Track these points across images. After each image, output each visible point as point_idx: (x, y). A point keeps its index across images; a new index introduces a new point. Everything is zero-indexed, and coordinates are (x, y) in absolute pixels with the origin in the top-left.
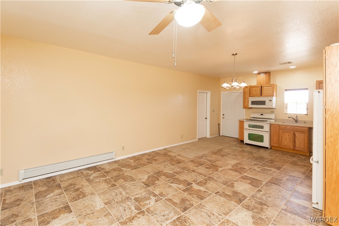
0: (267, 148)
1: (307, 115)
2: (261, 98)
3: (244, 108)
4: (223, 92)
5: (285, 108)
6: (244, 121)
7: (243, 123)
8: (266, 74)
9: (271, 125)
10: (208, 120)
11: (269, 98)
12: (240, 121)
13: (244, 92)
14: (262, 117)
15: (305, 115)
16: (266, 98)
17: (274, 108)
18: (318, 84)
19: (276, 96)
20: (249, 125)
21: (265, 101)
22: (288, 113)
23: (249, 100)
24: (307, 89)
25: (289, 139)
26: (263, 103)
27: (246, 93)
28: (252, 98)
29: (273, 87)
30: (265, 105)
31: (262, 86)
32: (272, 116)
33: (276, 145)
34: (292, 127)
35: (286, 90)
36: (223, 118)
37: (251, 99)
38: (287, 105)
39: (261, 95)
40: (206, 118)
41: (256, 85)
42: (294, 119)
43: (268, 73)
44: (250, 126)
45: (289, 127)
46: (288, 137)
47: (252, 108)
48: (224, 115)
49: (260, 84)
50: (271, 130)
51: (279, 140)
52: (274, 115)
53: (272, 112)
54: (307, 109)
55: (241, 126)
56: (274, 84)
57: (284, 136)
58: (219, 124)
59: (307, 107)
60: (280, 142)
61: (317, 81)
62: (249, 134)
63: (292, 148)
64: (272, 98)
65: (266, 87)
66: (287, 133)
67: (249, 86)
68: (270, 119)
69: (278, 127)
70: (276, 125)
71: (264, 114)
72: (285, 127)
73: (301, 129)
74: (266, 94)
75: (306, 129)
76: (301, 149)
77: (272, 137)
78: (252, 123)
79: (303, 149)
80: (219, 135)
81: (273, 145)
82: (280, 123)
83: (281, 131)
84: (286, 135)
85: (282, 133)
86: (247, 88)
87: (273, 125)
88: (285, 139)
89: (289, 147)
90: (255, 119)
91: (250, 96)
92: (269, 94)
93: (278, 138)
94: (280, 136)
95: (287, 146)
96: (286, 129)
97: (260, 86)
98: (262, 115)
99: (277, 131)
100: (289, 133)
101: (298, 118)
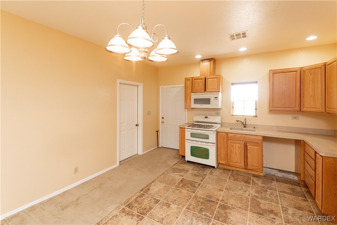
0: (214, 167)
1: (257, 117)
2: (205, 94)
3: (185, 109)
4: (162, 86)
5: (232, 108)
6: (185, 128)
7: (185, 131)
8: (211, 61)
9: (217, 133)
10: (141, 127)
11: (214, 94)
12: (180, 128)
13: (185, 87)
14: (206, 120)
15: (254, 117)
16: (211, 94)
17: (220, 108)
18: (271, 75)
19: (222, 92)
20: (191, 134)
21: (210, 99)
22: (235, 114)
23: (192, 97)
24: (257, 82)
25: (240, 153)
26: (207, 101)
27: (187, 88)
28: (194, 95)
29: (219, 79)
30: (210, 104)
31: (206, 77)
32: (218, 119)
33: (224, 162)
34: (243, 136)
35: (232, 84)
36: (163, 122)
37: (194, 96)
38: (233, 103)
39: (205, 91)
40: (137, 125)
41: (199, 76)
42: (242, 123)
43: (212, 60)
44: (193, 135)
45: (239, 136)
46: (239, 150)
47: (195, 108)
48: (163, 118)
49: (204, 75)
50: (218, 140)
51: (227, 154)
52: (220, 117)
53: (218, 114)
54: (256, 109)
55: (182, 135)
56: (220, 75)
57: (233, 149)
58: (157, 131)
59: (256, 106)
60: (229, 157)
61: (270, 70)
62: (192, 147)
63: (244, 166)
64: (218, 94)
65: (210, 79)
66: (237, 144)
67: (191, 78)
68: (216, 123)
69: (226, 136)
70: (224, 134)
71: (209, 117)
72: (235, 135)
73: (253, 139)
74: (210, 89)
75: (260, 139)
76: (255, 167)
77: (218, 150)
78: (195, 131)
79: (256, 168)
80: (158, 147)
81: (221, 162)
82: (228, 130)
83: (230, 142)
84: (236, 147)
85: (231, 144)
86: (189, 80)
87: (220, 134)
88: (234, 153)
89: (239, 164)
90: (199, 124)
91: (193, 92)
92: (214, 89)
93: (226, 152)
94: (229, 149)
95: (237, 164)
96: (236, 139)
97: (203, 77)
98: (206, 117)
99: (225, 142)
100: (239, 145)
101: (246, 121)
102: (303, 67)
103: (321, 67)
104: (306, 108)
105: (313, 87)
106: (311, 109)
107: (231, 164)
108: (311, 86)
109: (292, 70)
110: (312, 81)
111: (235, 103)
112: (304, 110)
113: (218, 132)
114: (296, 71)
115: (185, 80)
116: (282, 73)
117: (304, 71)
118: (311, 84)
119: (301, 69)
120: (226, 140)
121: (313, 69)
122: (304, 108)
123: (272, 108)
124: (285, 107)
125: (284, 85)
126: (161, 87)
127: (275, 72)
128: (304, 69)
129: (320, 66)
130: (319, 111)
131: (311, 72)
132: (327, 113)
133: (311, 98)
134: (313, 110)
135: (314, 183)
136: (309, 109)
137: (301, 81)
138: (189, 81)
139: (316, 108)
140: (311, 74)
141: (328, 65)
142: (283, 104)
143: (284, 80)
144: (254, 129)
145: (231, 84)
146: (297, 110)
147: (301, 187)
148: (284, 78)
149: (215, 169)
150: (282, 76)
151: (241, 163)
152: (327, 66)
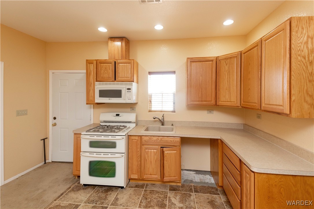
0: (122, 187)
1: (175, 112)
2: (114, 84)
3: (87, 104)
4: (53, 71)
5: (149, 102)
6: (81, 135)
8: (123, 40)
11: (127, 84)
12: (75, 134)
13: (87, 73)
14: (118, 119)
15: (172, 112)
16: (123, 84)
17: (135, 102)
18: (189, 64)
19: (138, 83)
20: (91, 142)
21: (121, 90)
22: (153, 109)
23: (96, 87)
24: (174, 72)
25: (156, 161)
26: (118, 94)
27: (90, 74)
28: (100, 84)
29: (134, 66)
30: (121, 97)
31: (116, 61)
33: (136, 177)
34: (160, 138)
35: (150, 73)
36: (55, 125)
37: (99, 86)
38: (151, 97)
39: (115, 80)
41: (107, 58)
42: (160, 120)
45: (155, 138)
46: (154, 157)
48: (55, 118)
49: (114, 58)
51: (140, 165)
52: (135, 114)
53: (133, 110)
54: (174, 103)
55: (77, 144)
56: (133, 60)
57: (148, 157)
58: (45, 139)
59: (174, 100)
60: (142, 168)
61: (188, 58)
62: (91, 163)
63: (160, 178)
64: (132, 85)
65: (122, 63)
66: (152, 151)
67: (95, 60)
68: (130, 122)
69: (139, 140)
70: (137, 138)
71: (121, 114)
72: (150, 138)
73: (171, 141)
74: (122, 77)
75: (178, 141)
76: (172, 178)
77: (130, 160)
78: (96, 138)
79: (174, 178)
80: (45, 163)
81: (132, 177)
82: (142, 132)
83: (144, 147)
84: (151, 154)
85: (145, 151)
86: (93, 63)
87: (132, 138)
88: (149, 163)
89: (154, 176)
90: (108, 124)
91: (98, 80)
92: (126, 77)
93: (140, 162)
94: (142, 158)
95: (152, 176)
96: (151, 144)
97: (112, 61)
98: (118, 115)
99: (138, 148)
100: (155, 151)
101: (164, 117)
102: (218, 57)
103: (237, 56)
104: (222, 101)
105: (228, 78)
106: (227, 103)
107: (144, 178)
108: (226, 77)
109: (209, 59)
110: (227, 72)
111: (152, 96)
112: (219, 104)
113: (130, 136)
114: (212, 61)
115: (87, 62)
116: (199, 61)
117: (220, 60)
118: (226, 75)
119: (216, 59)
120: (139, 146)
121: (228, 58)
122: (219, 102)
123: (190, 102)
124: (202, 101)
125: (201, 76)
126: (51, 72)
127: (193, 61)
128: (220, 59)
129: (236, 54)
130: (234, 105)
131: (226, 62)
132: (242, 107)
133: (227, 91)
134: (228, 104)
135: (239, 201)
136: (225, 102)
137: (216, 71)
138: (92, 65)
139: (231, 102)
140: (227, 64)
141: (244, 53)
142: (200, 98)
143: (201, 70)
144: (172, 127)
145: (148, 73)
146: (213, 104)
147: (219, 194)
148: (201, 68)
149: (123, 189)
150: (199, 65)
151: (156, 175)
152: (243, 55)
